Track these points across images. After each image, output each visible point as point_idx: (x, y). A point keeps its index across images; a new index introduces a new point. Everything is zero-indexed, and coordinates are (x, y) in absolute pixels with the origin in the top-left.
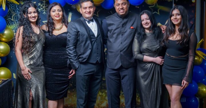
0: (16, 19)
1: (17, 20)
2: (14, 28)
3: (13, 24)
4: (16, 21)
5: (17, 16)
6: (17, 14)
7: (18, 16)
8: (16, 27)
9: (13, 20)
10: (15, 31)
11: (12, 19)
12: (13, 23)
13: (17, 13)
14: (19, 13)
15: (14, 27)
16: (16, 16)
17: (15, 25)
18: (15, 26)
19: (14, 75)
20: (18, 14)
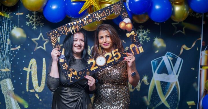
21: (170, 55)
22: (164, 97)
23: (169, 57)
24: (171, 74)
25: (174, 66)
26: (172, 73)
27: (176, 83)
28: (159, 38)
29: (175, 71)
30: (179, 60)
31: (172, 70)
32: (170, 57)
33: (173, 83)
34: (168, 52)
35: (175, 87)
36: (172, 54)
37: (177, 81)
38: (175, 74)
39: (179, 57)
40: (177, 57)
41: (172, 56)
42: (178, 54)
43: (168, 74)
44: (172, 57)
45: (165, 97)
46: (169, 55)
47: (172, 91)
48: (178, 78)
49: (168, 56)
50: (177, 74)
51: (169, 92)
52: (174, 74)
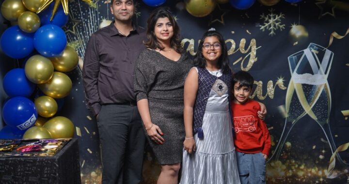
0: (80, 32)
1: (81, 33)
2: (77, 47)
3: (74, 40)
4: (81, 35)
5: (82, 26)
6: (82, 23)
7: (84, 25)
8: (79, 45)
9: (74, 33)
10: (79, 52)
11: (73, 31)
12: (75, 38)
13: (81, 21)
14: (84, 21)
15: (76, 45)
16: (80, 26)
17: (78, 42)
18: (78, 44)
19: (78, 129)
20: (84, 22)
21: (315, 47)
22: (309, 106)
23: (313, 50)
24: (317, 73)
25: (321, 63)
26: (319, 72)
27: (326, 85)
28: (298, 24)
29: (322, 69)
30: (328, 54)
31: (319, 67)
32: (315, 49)
33: (321, 86)
34: (311, 44)
35: (323, 91)
36: (317, 46)
37: (326, 82)
38: (323, 73)
39: (328, 49)
40: (325, 50)
41: (317, 48)
42: (326, 45)
43: (313, 74)
44: (318, 50)
45: (310, 106)
46: (313, 47)
47: (320, 97)
48: (328, 79)
49: (312, 48)
50: (326, 73)
51: (315, 98)
52: (321, 74)
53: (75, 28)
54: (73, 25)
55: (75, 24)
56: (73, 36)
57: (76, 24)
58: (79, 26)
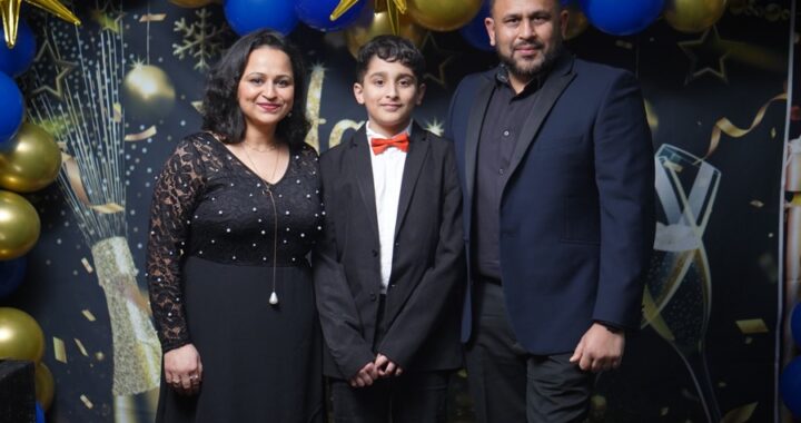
0: (73, 93)
1: (77, 96)
2: (64, 131)
3: (58, 113)
4: (75, 101)
5: (80, 77)
6: (79, 68)
7: (84, 75)
8: (71, 126)
9: (58, 93)
10: (69, 144)
11: (55, 88)
12: (60, 108)
13: (77, 63)
14: (86, 64)
15: (62, 127)
16: (75, 77)
17: (68, 118)
18: (68, 123)
19: (58, 344)
20: (84, 68)
21: (674, 155)
22: (654, 306)
23: (669, 164)
24: (676, 222)
25: (687, 193)
26: (682, 220)
27: (698, 252)
29: (691, 212)
30: (706, 172)
31: (682, 207)
32: (674, 161)
33: (686, 254)
34: (664, 146)
35: (691, 269)
36: (679, 153)
37: (700, 245)
38: (693, 221)
39: (706, 160)
40: (700, 164)
41: (679, 157)
42: (702, 151)
43: (666, 223)
44: (681, 163)
45: (658, 305)
46: (669, 156)
47: (682, 284)
48: (706, 238)
49: (665, 158)
50: (699, 222)
51: (669, 286)
52: (687, 223)
53: (62, 81)
54: (57, 75)
55: (60, 71)
56: (55, 101)
57: (65, 71)
58: (71, 77)
